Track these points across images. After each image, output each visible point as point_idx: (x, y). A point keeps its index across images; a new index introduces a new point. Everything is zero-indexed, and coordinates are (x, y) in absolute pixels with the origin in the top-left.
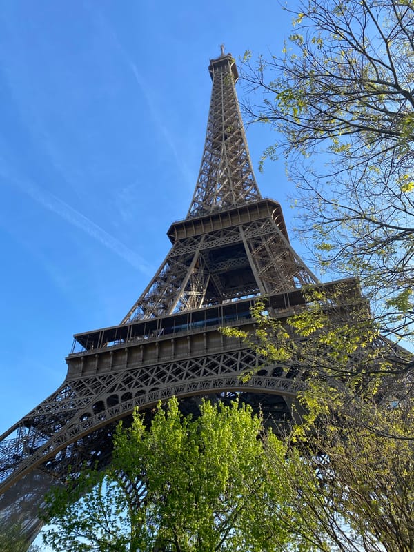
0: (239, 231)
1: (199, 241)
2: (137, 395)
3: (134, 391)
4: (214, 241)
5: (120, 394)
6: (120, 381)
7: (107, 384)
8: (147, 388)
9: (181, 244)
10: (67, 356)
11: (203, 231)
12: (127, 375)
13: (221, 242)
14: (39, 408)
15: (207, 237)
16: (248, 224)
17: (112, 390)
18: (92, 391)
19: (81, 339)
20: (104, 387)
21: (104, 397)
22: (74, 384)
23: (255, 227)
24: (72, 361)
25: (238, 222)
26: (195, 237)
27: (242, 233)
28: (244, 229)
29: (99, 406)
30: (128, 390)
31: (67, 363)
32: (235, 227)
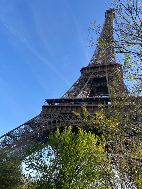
0: (105, 73)
1: (91, 74)
2: (62, 122)
3: (61, 120)
4: (96, 75)
5: (57, 120)
6: (57, 116)
7: (53, 117)
8: (66, 120)
9: (84, 75)
10: (43, 105)
11: (93, 71)
12: (60, 115)
13: (98, 76)
14: (32, 120)
15: (94, 73)
16: (109, 71)
17: (54, 119)
18: (48, 118)
19: (48, 101)
20: (52, 117)
21: (52, 121)
22: (43, 115)
23: (111, 72)
24: (44, 107)
25: (106, 70)
26: (90, 73)
27: (106, 74)
28: (107, 73)
29: (50, 123)
30: (59, 120)
31: (42, 108)
32: (104, 71)
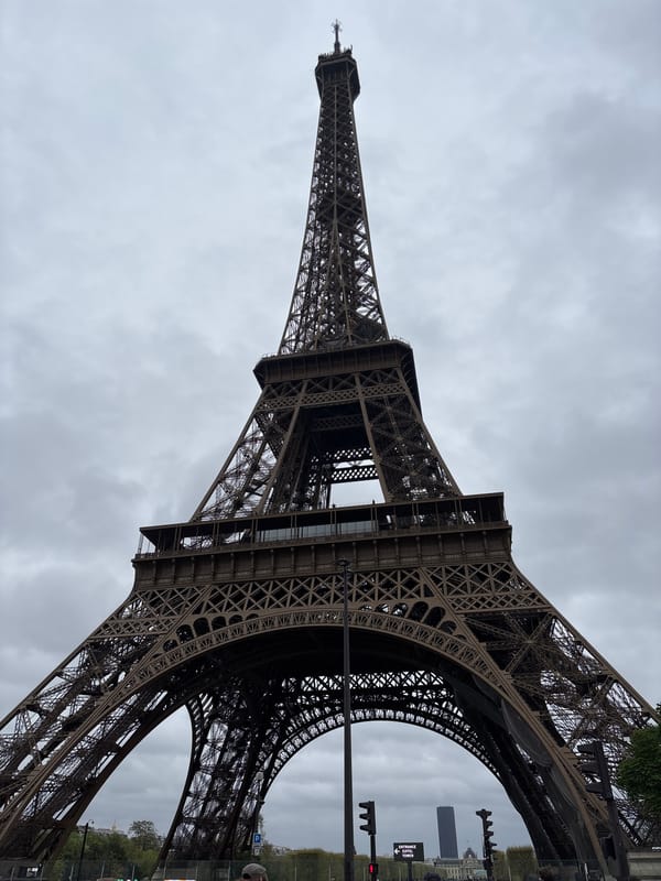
0: (355, 384)
1: (300, 390)
3: (228, 616)
4: (321, 395)
5: (210, 618)
6: (206, 599)
7: (191, 601)
8: (244, 613)
9: (273, 391)
10: (134, 557)
11: (306, 376)
12: (215, 590)
13: (329, 398)
14: (105, 626)
15: (310, 386)
16: (367, 373)
17: (198, 611)
18: (172, 610)
19: (150, 533)
20: (187, 606)
21: (190, 620)
22: (147, 596)
23: (376, 379)
24: (140, 563)
25: (355, 370)
26: (295, 383)
27: (359, 387)
28: (362, 381)
29: (185, 632)
30: (219, 614)
31: (134, 566)
32: (349, 374)
